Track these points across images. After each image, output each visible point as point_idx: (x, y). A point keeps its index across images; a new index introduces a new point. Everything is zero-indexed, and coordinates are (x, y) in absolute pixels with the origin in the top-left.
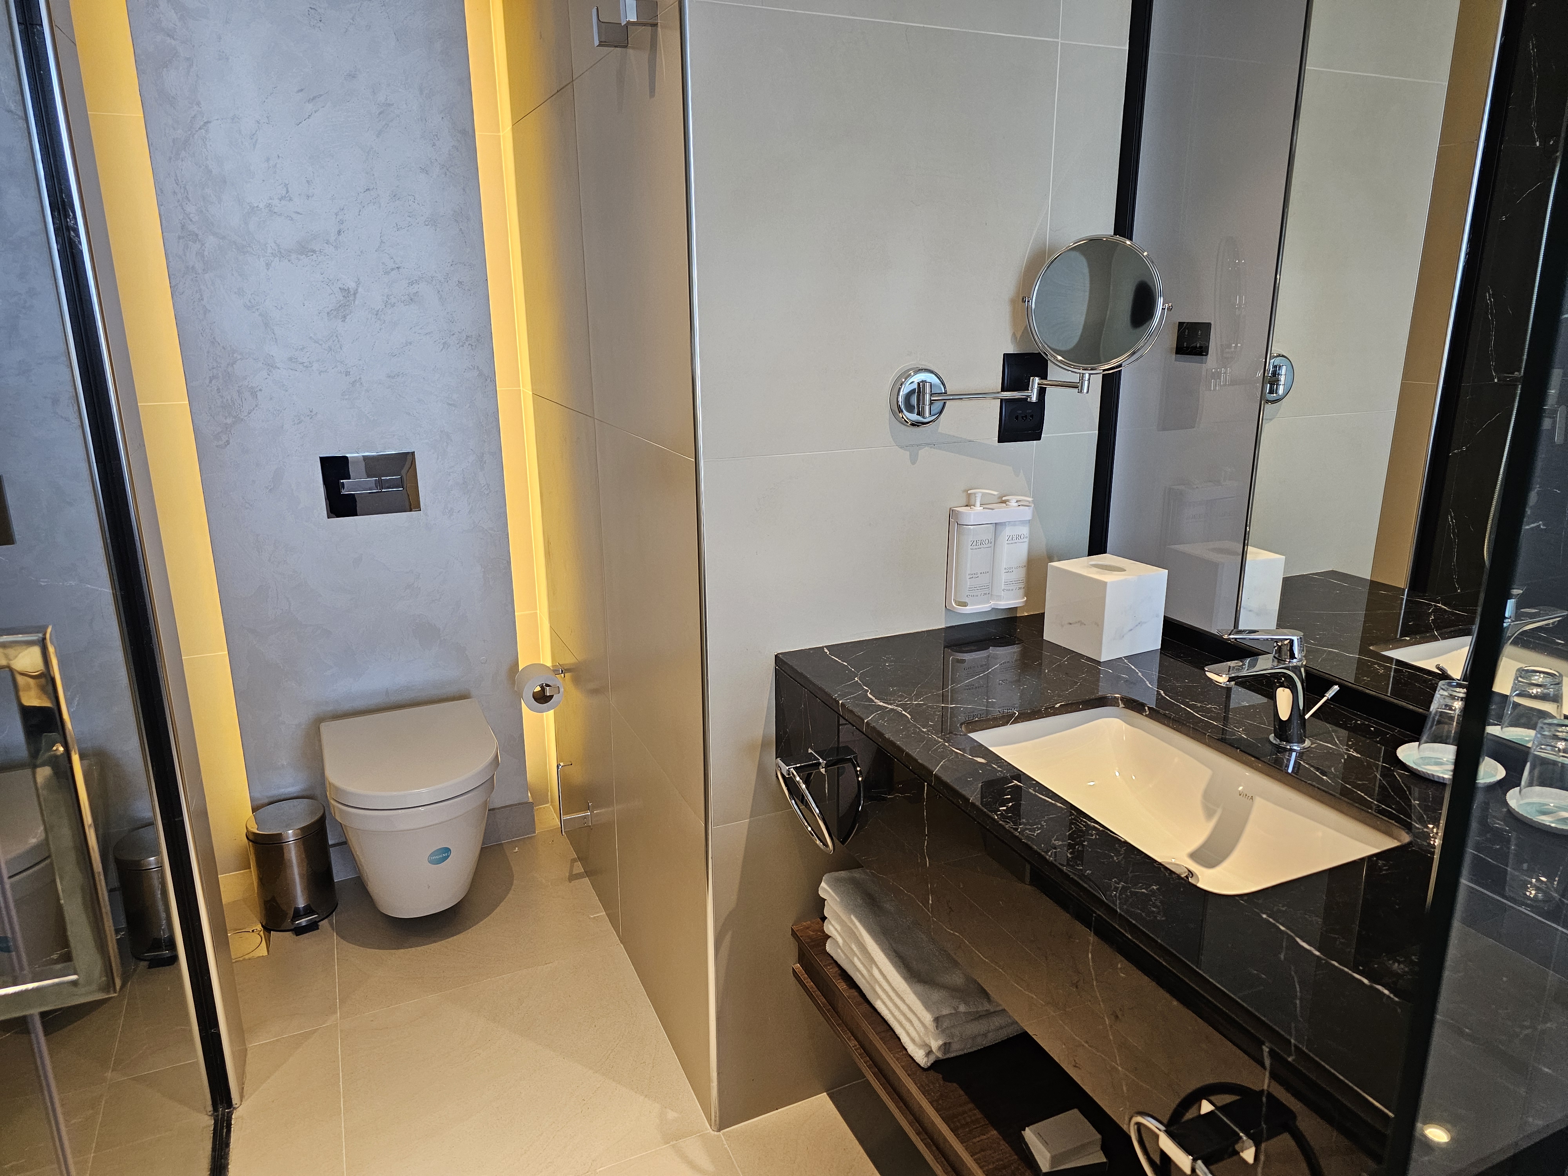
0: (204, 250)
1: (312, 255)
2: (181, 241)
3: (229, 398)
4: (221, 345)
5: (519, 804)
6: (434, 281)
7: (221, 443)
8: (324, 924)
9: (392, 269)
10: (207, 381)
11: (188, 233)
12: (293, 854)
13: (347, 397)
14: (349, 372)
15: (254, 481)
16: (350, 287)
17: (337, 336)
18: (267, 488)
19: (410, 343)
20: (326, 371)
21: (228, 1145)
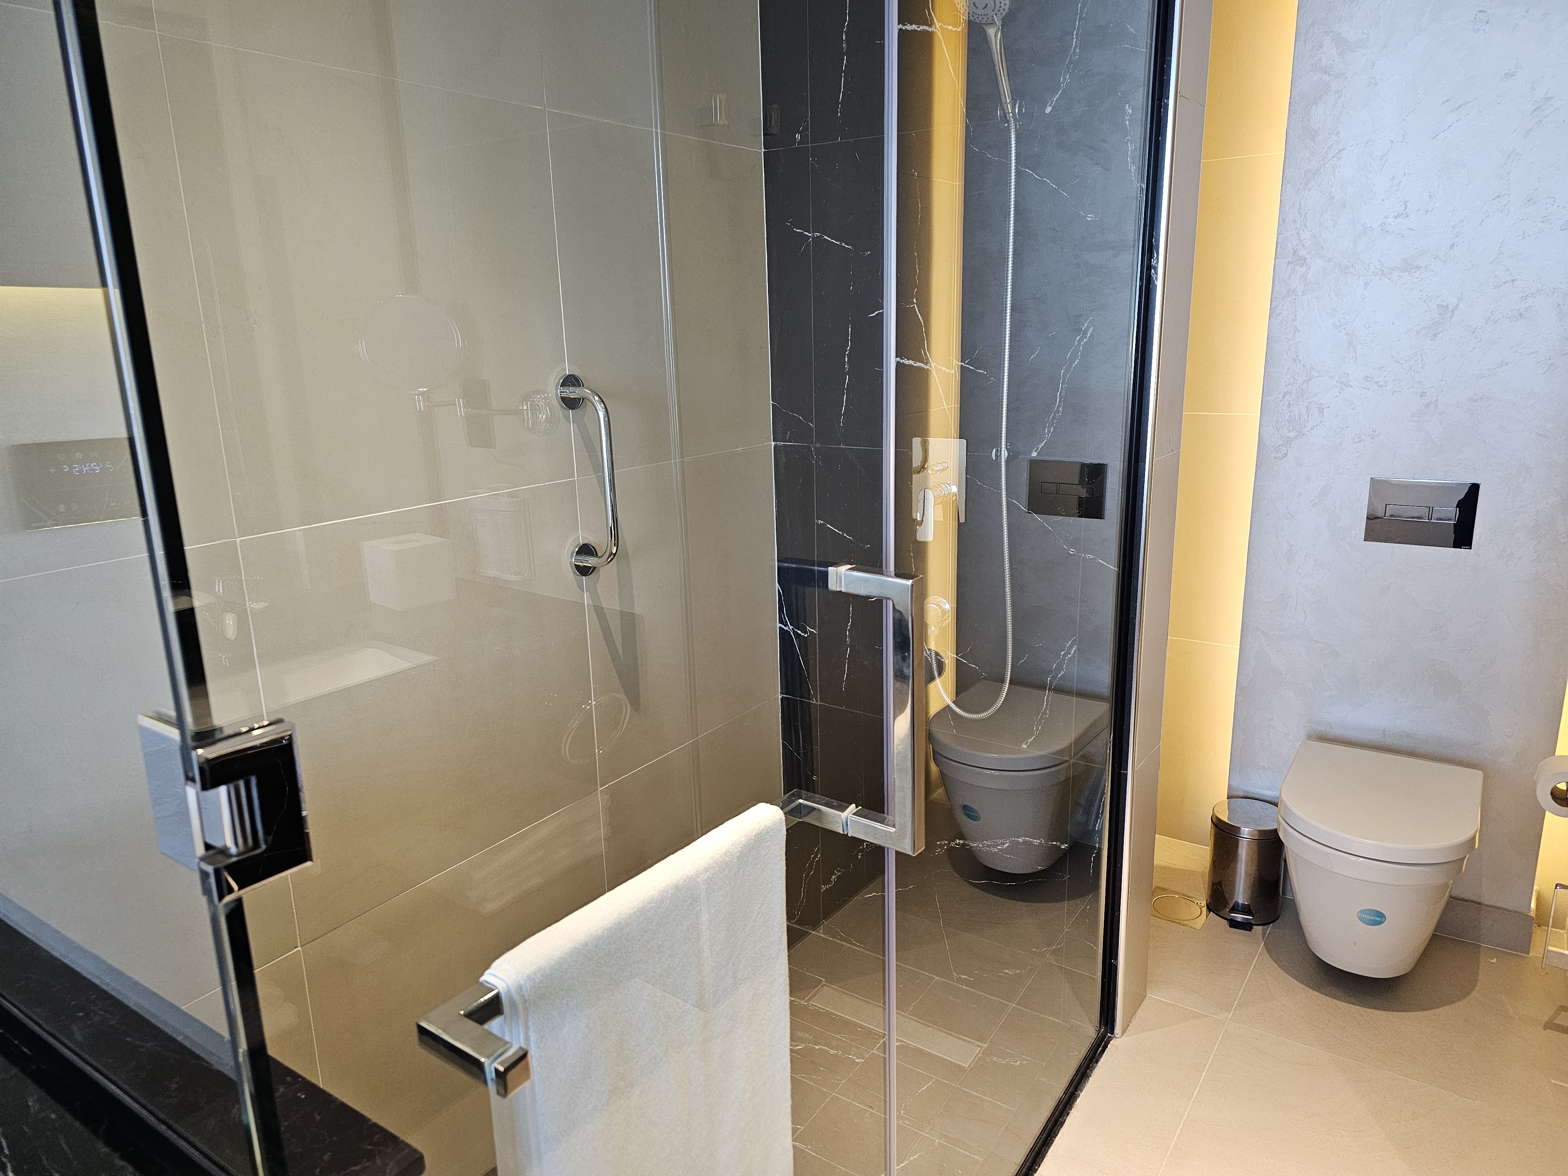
0: (1308, 274)
1: (1416, 272)
2: (1290, 266)
3: (1297, 413)
4: (1302, 363)
5: (1515, 912)
6: (1556, 293)
7: (1279, 455)
8: (1258, 929)
9: (1505, 283)
10: (1282, 395)
11: (1298, 258)
12: (1245, 852)
13: (1416, 419)
14: (1426, 393)
15: (1300, 494)
16: (1449, 303)
17: (1421, 356)
18: (1311, 501)
19: (1507, 364)
20: (1400, 391)
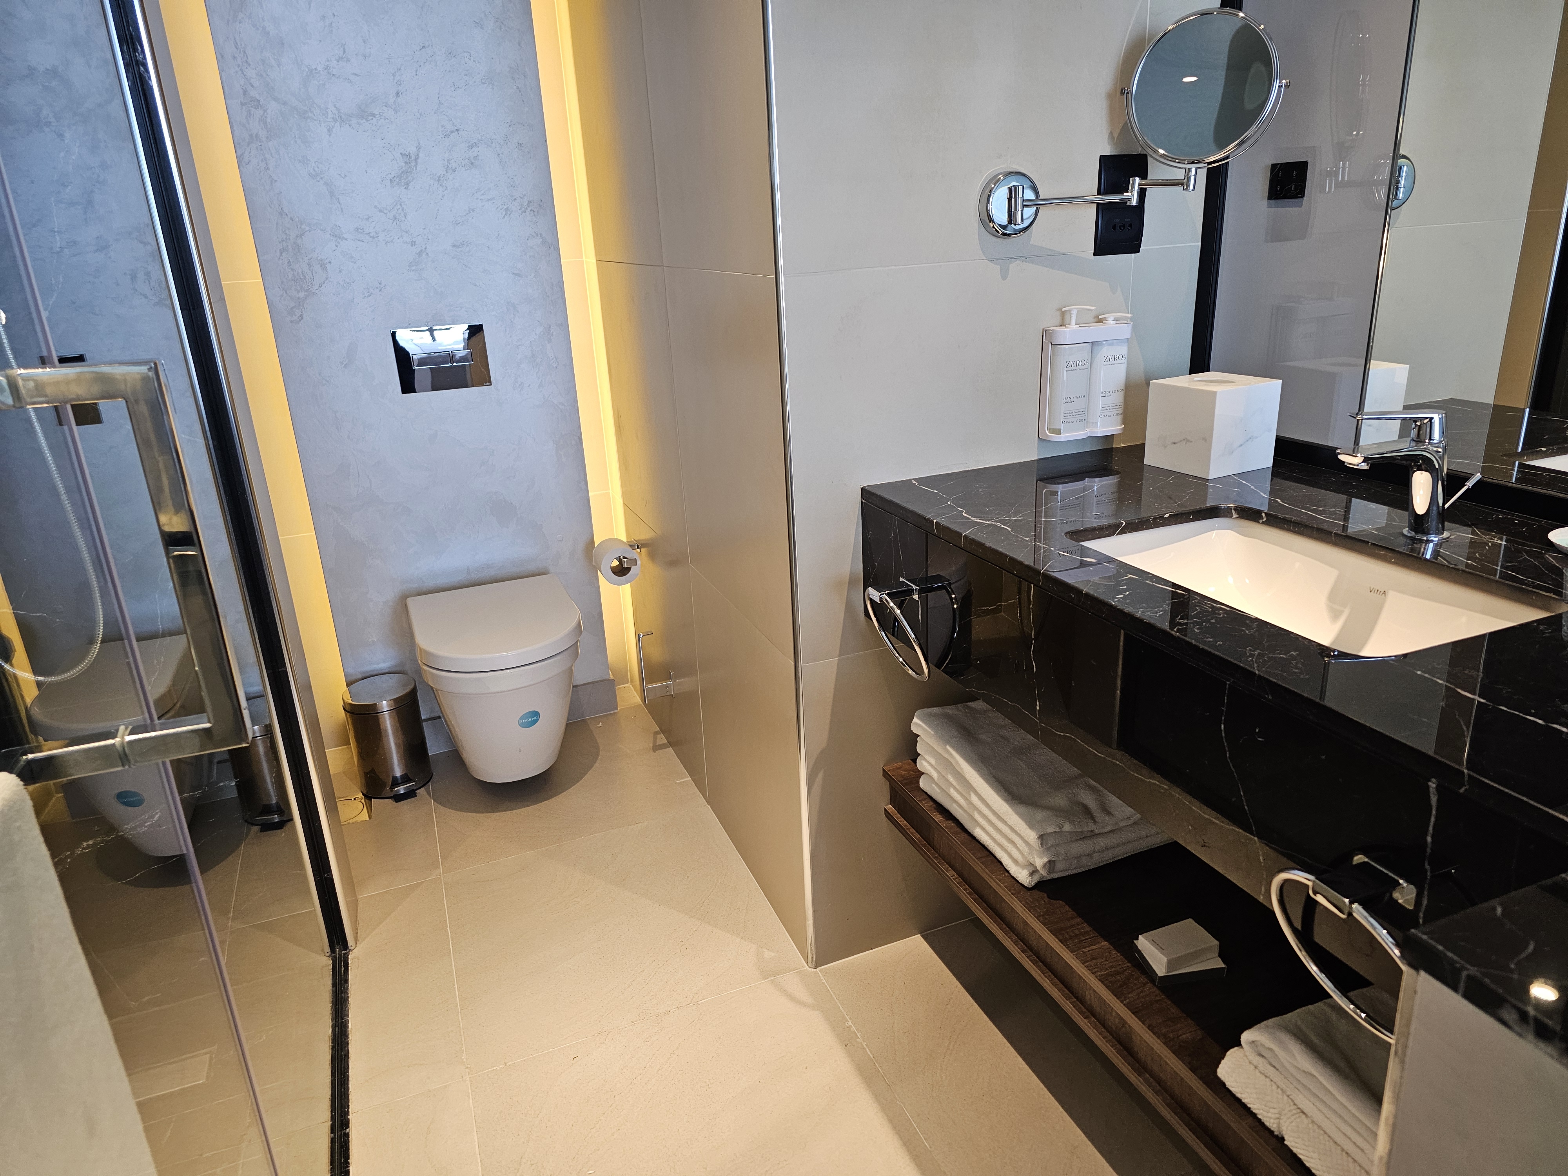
0: (266, 117)
1: (372, 119)
2: (244, 107)
3: (300, 271)
4: (289, 216)
5: (601, 681)
6: (494, 144)
7: (295, 318)
8: (420, 792)
9: (452, 132)
10: (278, 254)
11: (250, 99)
12: (388, 723)
13: (414, 268)
14: (415, 242)
15: (329, 357)
16: (411, 152)
17: (401, 205)
18: (342, 363)
19: (473, 210)
20: (392, 241)
21: (346, 981)
